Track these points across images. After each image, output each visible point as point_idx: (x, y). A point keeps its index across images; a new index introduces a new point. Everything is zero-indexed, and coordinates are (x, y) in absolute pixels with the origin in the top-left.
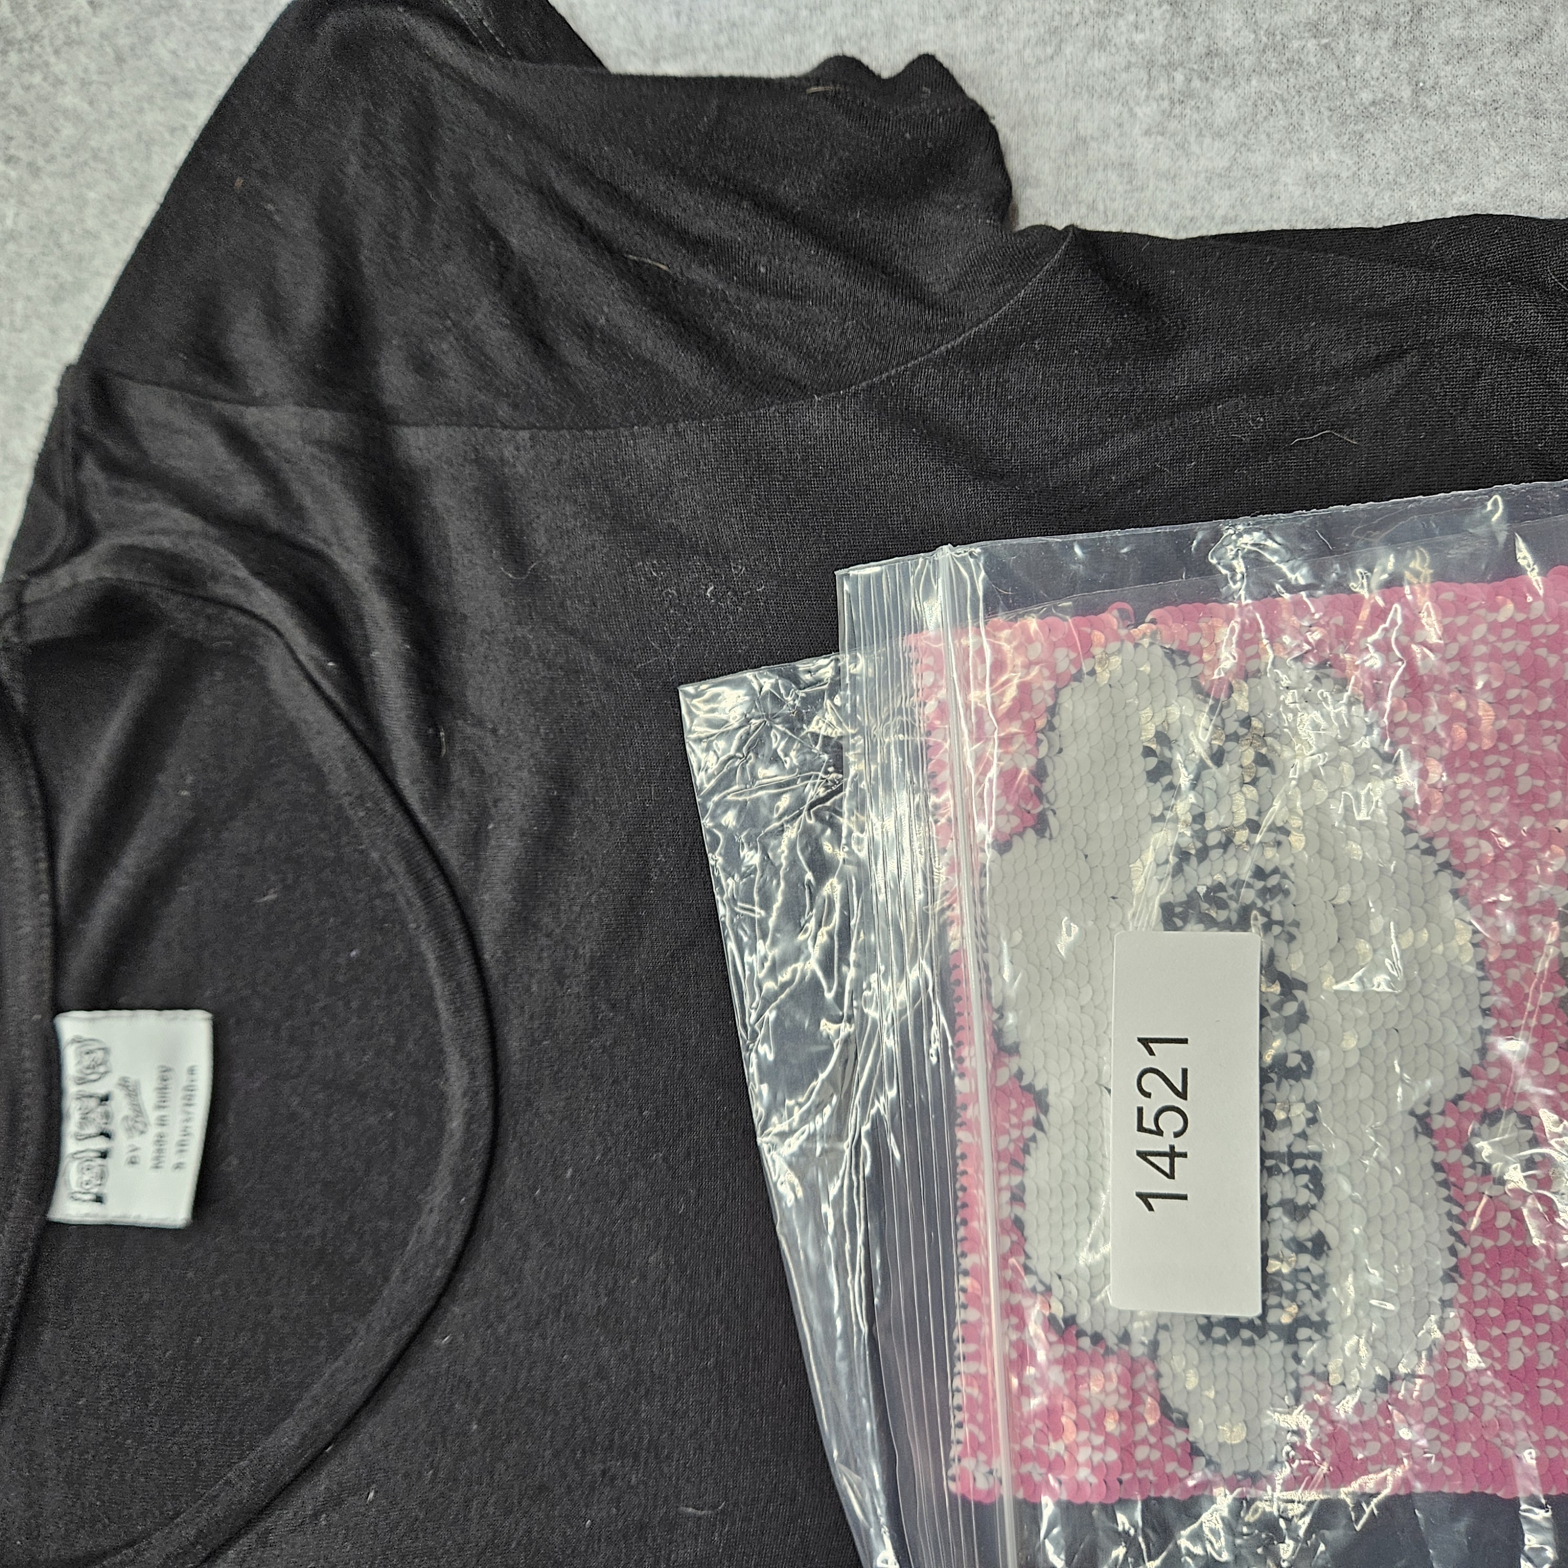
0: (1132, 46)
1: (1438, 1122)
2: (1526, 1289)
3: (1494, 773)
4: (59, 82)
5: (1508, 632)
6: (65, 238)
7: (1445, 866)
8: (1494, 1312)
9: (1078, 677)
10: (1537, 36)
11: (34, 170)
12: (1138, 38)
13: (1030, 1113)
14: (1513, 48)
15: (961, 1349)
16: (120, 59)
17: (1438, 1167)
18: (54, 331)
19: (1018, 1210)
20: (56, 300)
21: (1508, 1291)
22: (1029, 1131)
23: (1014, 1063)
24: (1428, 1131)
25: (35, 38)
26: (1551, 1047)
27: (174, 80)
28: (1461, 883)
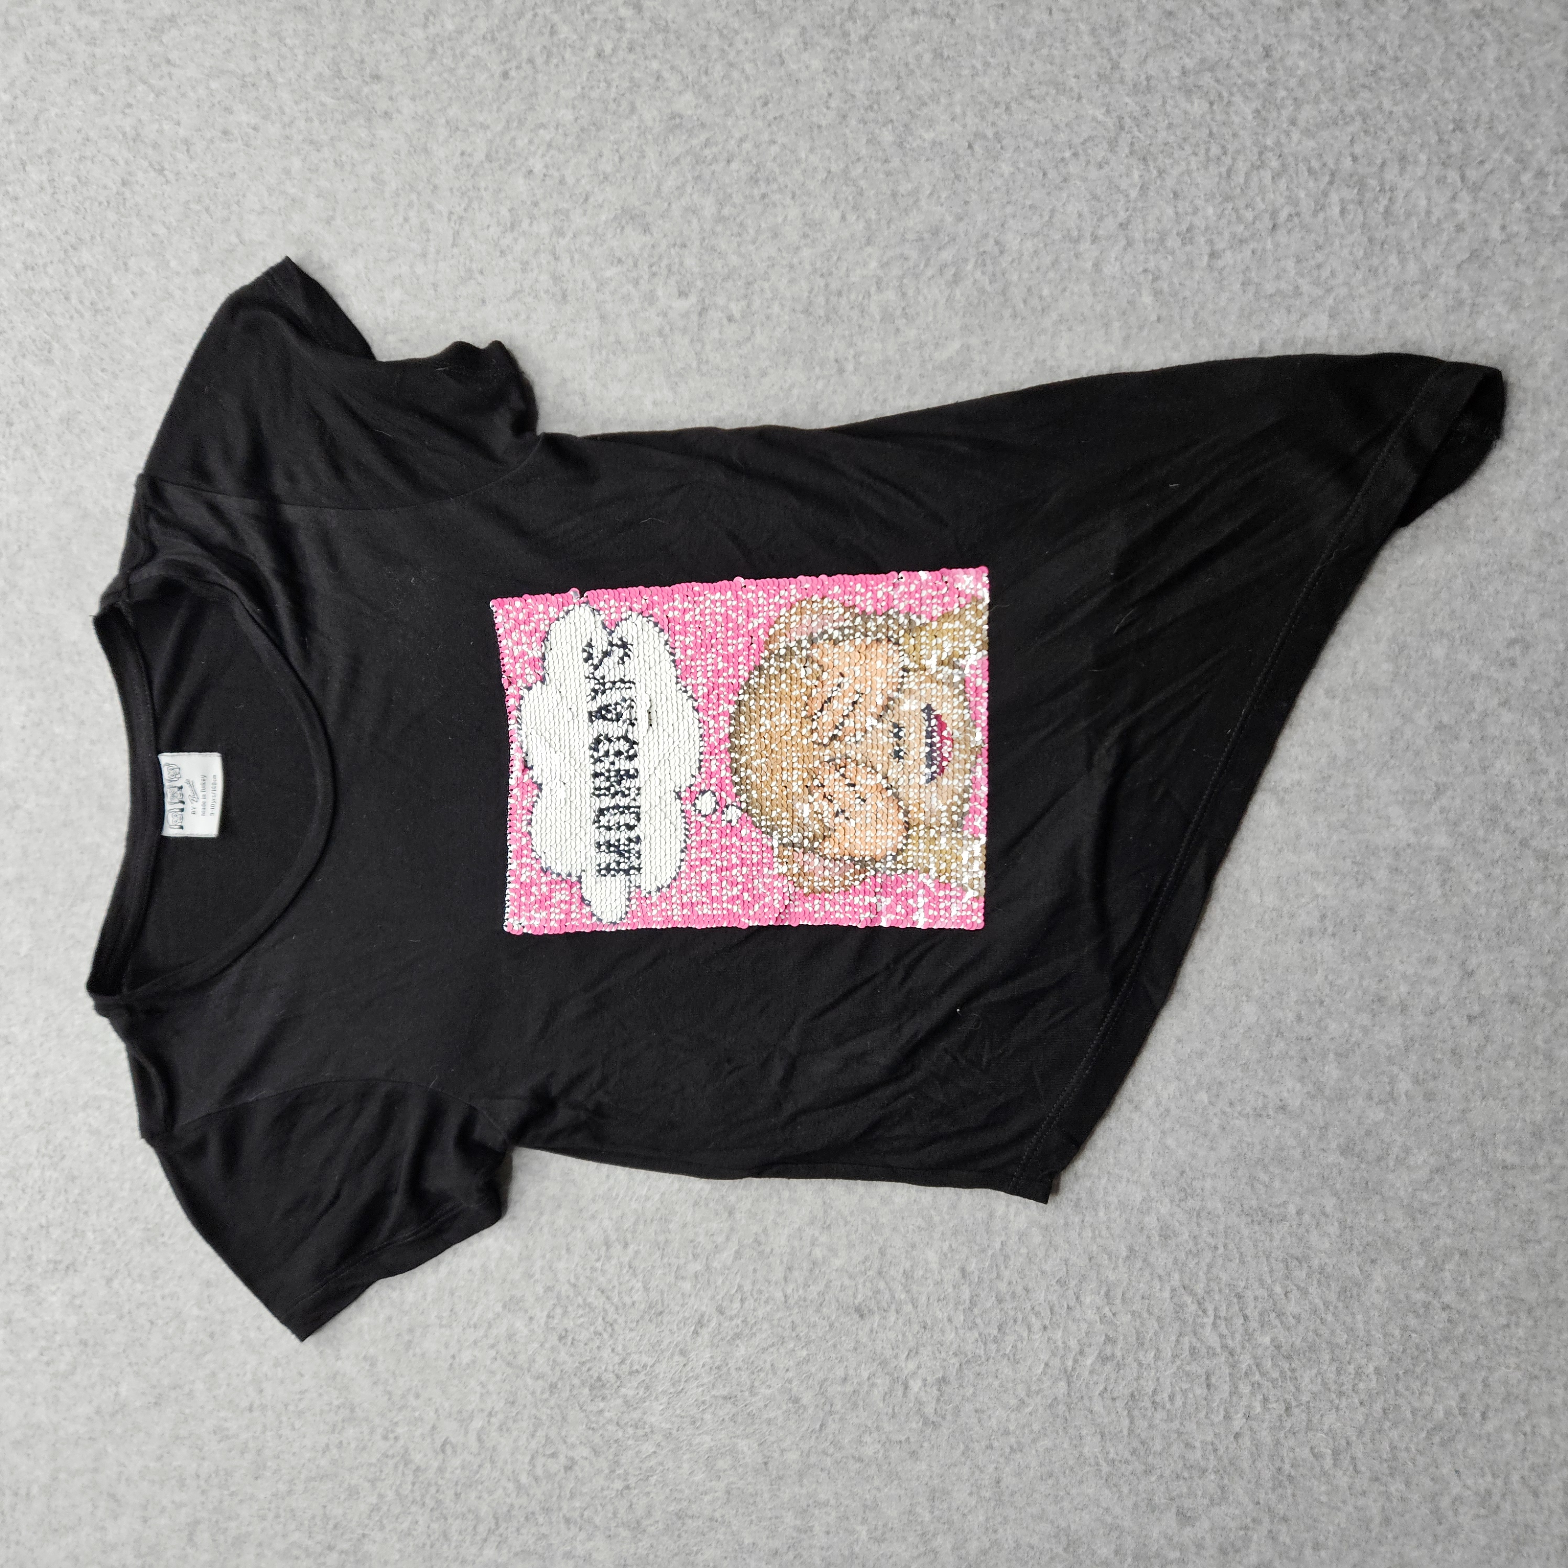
0: (586, 337)
1: (683, 795)
2: (709, 855)
3: (710, 661)
4: (121, 333)
5: (718, 604)
6: (132, 409)
7: (691, 697)
8: (698, 863)
9: (558, 619)
10: (749, 339)
11: (116, 376)
12: (588, 333)
13: (536, 792)
14: (739, 344)
15: (509, 879)
16: (149, 322)
17: (682, 811)
18: (131, 453)
19: (529, 828)
20: (130, 438)
21: (703, 856)
22: (535, 799)
23: (531, 773)
24: (680, 798)
25: (108, 309)
26: (723, 767)
27: (174, 334)
28: (696, 704)
